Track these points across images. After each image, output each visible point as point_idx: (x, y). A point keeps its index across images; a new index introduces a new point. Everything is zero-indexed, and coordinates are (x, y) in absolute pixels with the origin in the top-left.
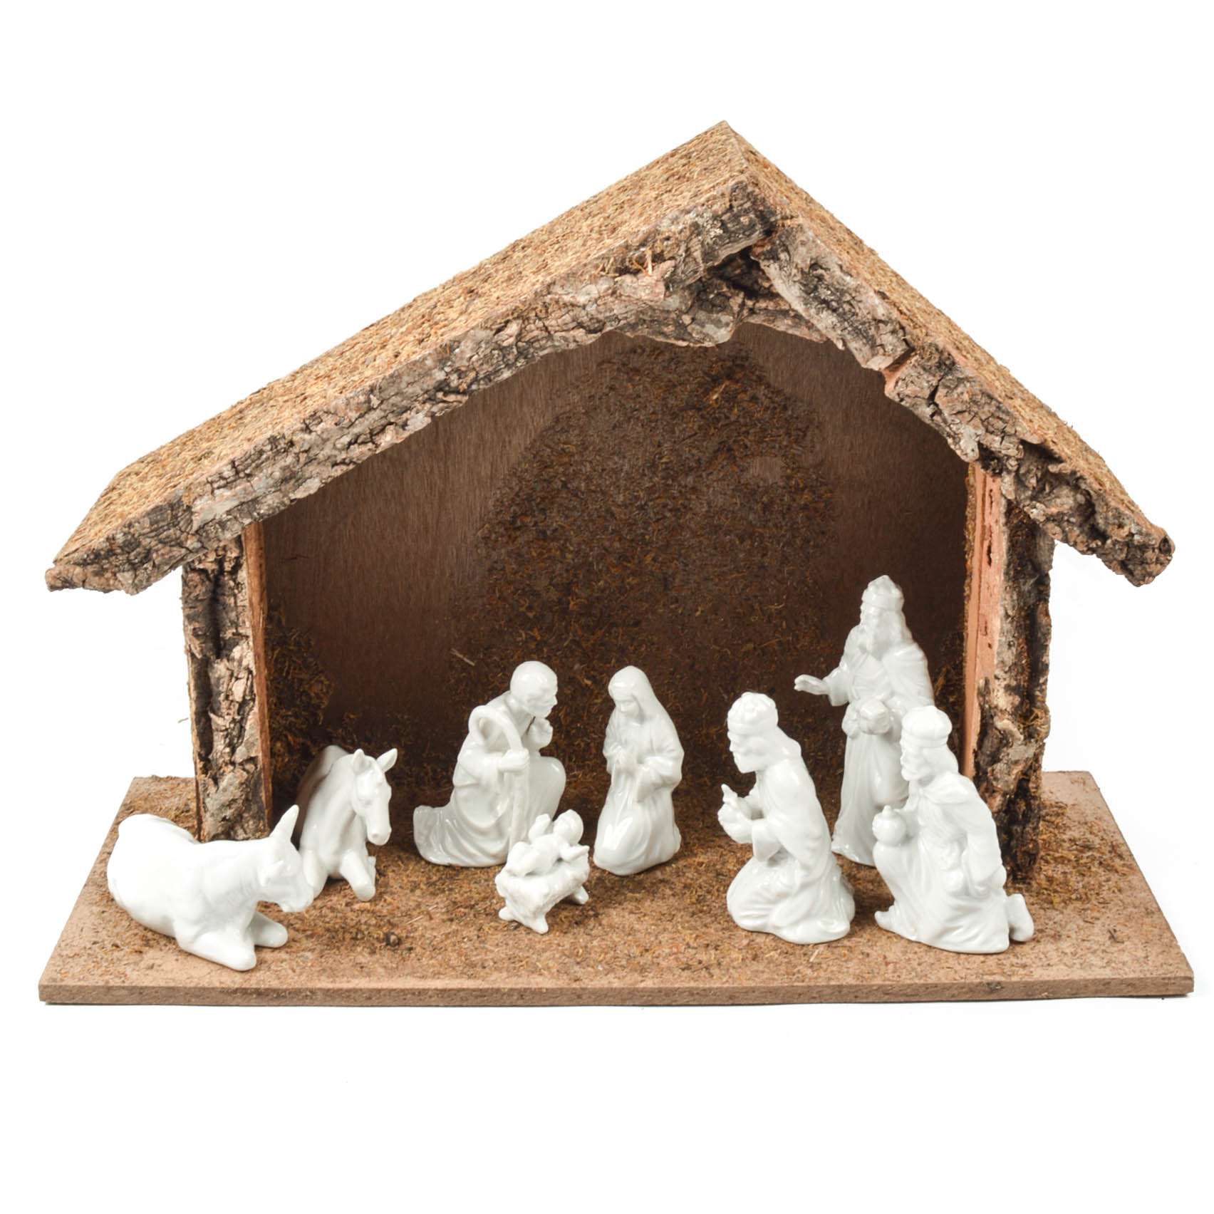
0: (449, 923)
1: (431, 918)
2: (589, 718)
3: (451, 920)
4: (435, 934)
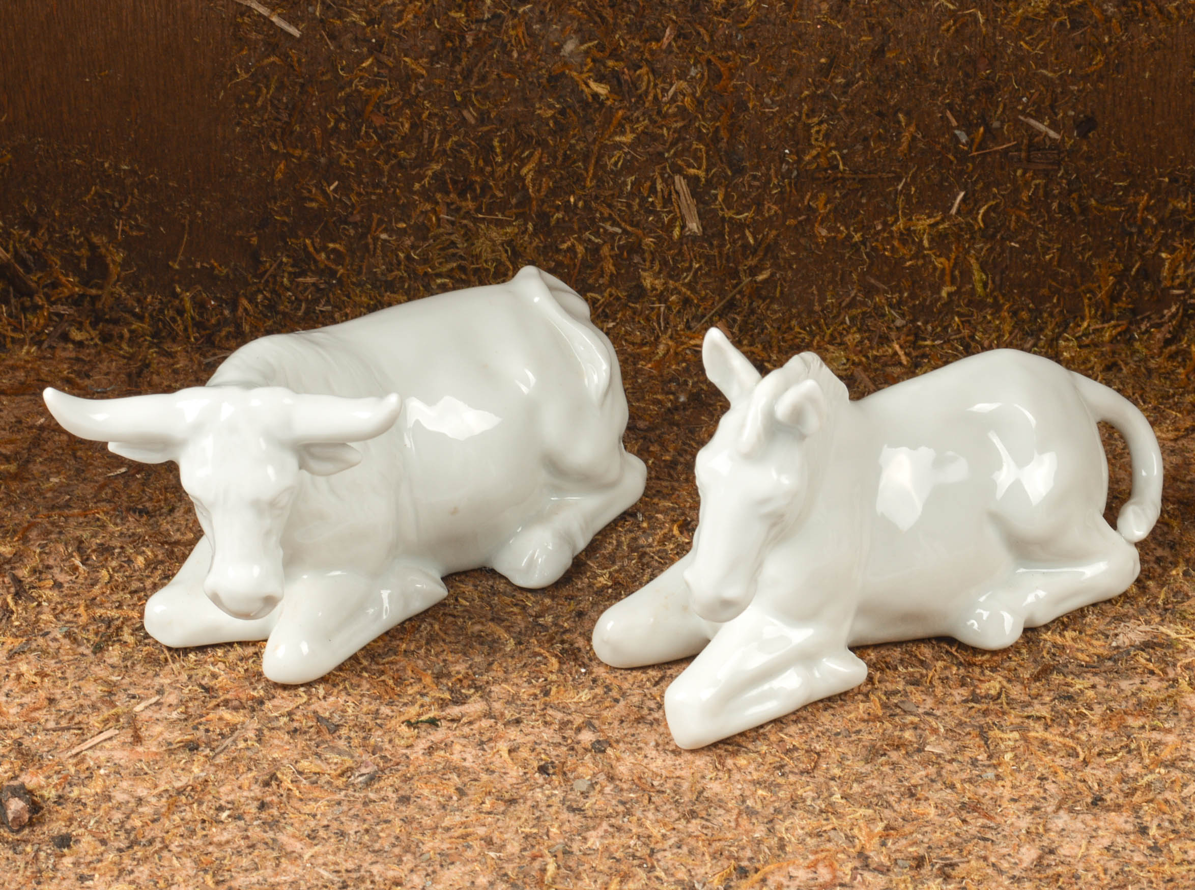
0: (184, 756)
1: (138, 739)
2: (600, 183)
3: (192, 747)
4: (141, 792)
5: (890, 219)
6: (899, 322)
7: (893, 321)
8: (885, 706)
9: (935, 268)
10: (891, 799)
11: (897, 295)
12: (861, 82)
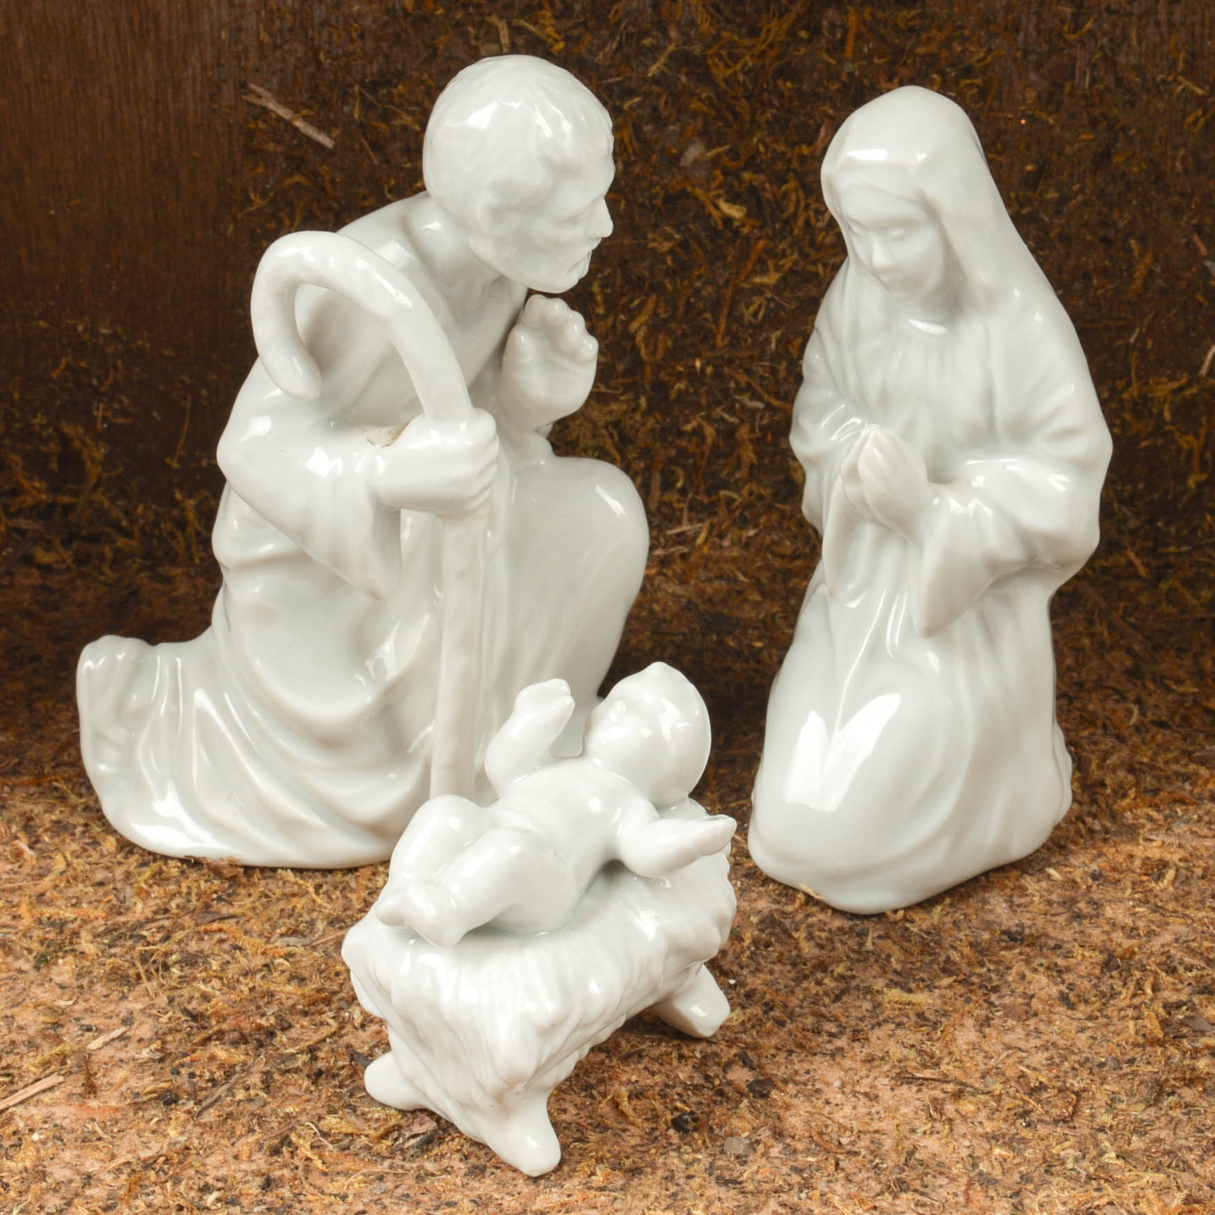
0: (155, 1112)
1: (91, 1089)
2: (735, 340)
3: (169, 1099)
4: (91, 1166)
5: (1120, 384)
6: (1133, 523)
7: (1125, 522)
8: (1165, 1024)
9: (1179, 449)
10: (1190, 1157)
11: (1128, 488)
12: (1080, 197)
